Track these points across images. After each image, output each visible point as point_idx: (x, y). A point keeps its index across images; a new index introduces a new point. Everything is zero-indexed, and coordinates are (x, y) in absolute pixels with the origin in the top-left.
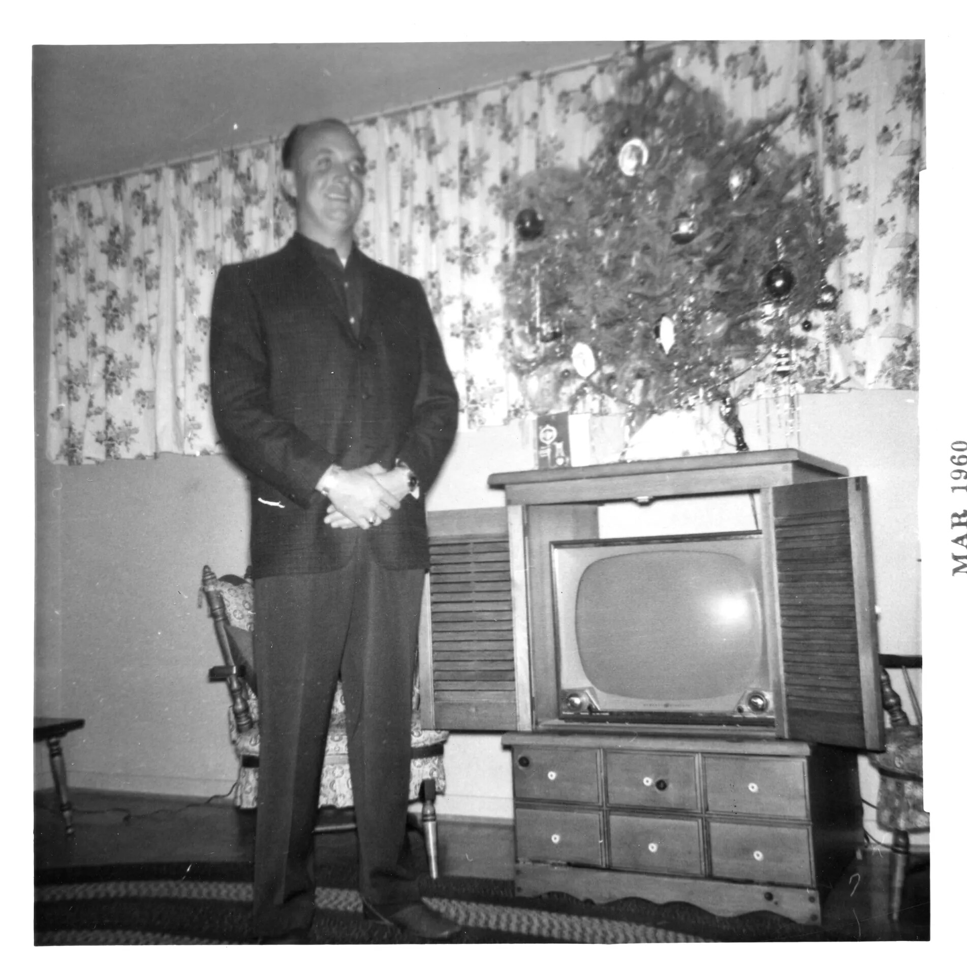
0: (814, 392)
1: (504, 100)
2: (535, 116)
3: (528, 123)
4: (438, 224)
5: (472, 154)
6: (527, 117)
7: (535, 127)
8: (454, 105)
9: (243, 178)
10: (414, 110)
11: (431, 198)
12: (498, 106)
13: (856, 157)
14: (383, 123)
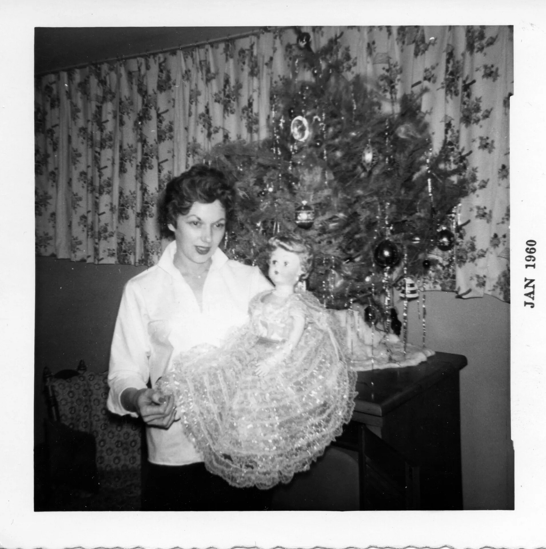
0: (448, 291)
1: (252, 47)
2: (271, 59)
3: (267, 64)
4: (212, 130)
5: (232, 82)
6: (267, 60)
7: (271, 67)
8: (222, 46)
9: (103, 82)
10: (198, 46)
11: (207, 111)
12: (248, 50)
13: (486, 116)
14: (180, 53)
